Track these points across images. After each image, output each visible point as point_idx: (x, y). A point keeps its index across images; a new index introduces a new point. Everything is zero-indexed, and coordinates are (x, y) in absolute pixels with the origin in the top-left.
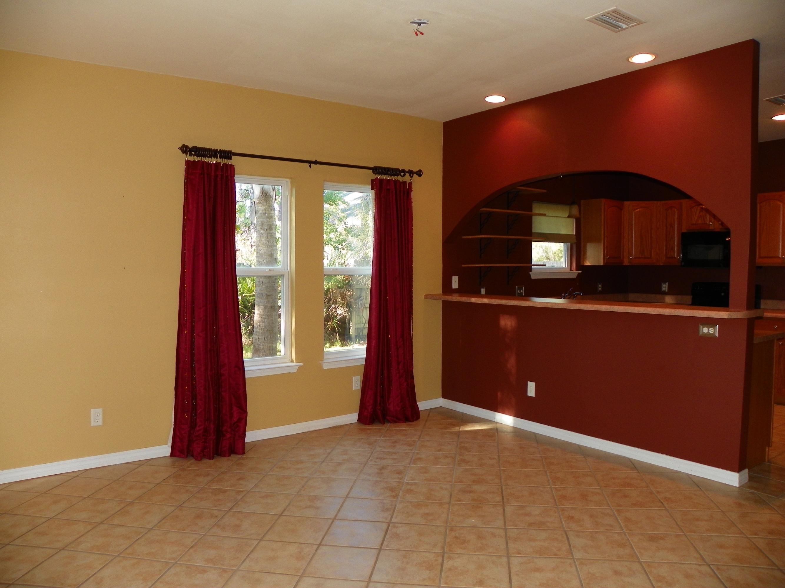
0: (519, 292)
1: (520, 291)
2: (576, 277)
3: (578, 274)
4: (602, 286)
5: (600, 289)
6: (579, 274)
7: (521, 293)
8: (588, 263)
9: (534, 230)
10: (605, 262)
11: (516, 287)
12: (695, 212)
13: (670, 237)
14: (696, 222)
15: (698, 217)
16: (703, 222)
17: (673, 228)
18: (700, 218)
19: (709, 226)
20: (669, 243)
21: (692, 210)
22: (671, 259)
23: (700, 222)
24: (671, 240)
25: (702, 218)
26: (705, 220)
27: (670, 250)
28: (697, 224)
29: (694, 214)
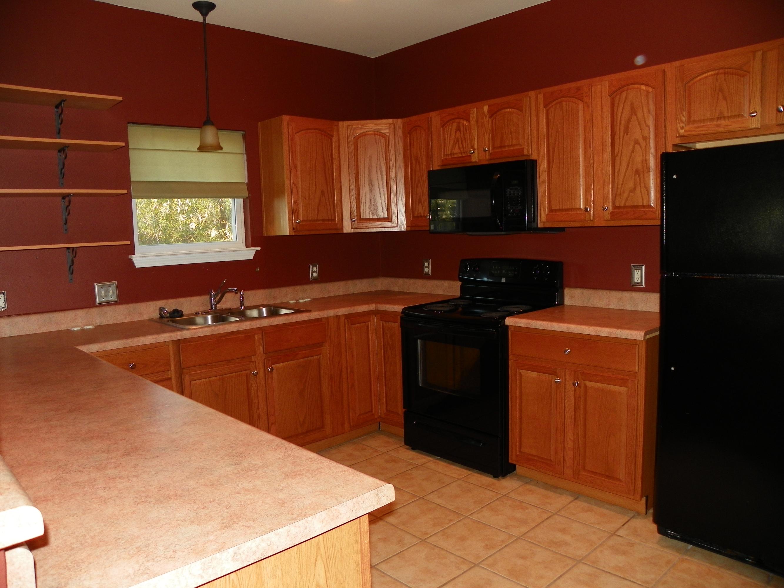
2: (253, 258)
3: (256, 253)
12: (449, 133)
13: (417, 180)
14: (452, 150)
15: (454, 141)
16: (462, 151)
17: (419, 164)
18: (457, 143)
19: (470, 156)
20: (415, 190)
21: (445, 129)
22: (420, 219)
23: (456, 150)
24: (417, 186)
25: (460, 142)
26: (465, 146)
27: (417, 203)
28: (454, 154)
29: (449, 135)
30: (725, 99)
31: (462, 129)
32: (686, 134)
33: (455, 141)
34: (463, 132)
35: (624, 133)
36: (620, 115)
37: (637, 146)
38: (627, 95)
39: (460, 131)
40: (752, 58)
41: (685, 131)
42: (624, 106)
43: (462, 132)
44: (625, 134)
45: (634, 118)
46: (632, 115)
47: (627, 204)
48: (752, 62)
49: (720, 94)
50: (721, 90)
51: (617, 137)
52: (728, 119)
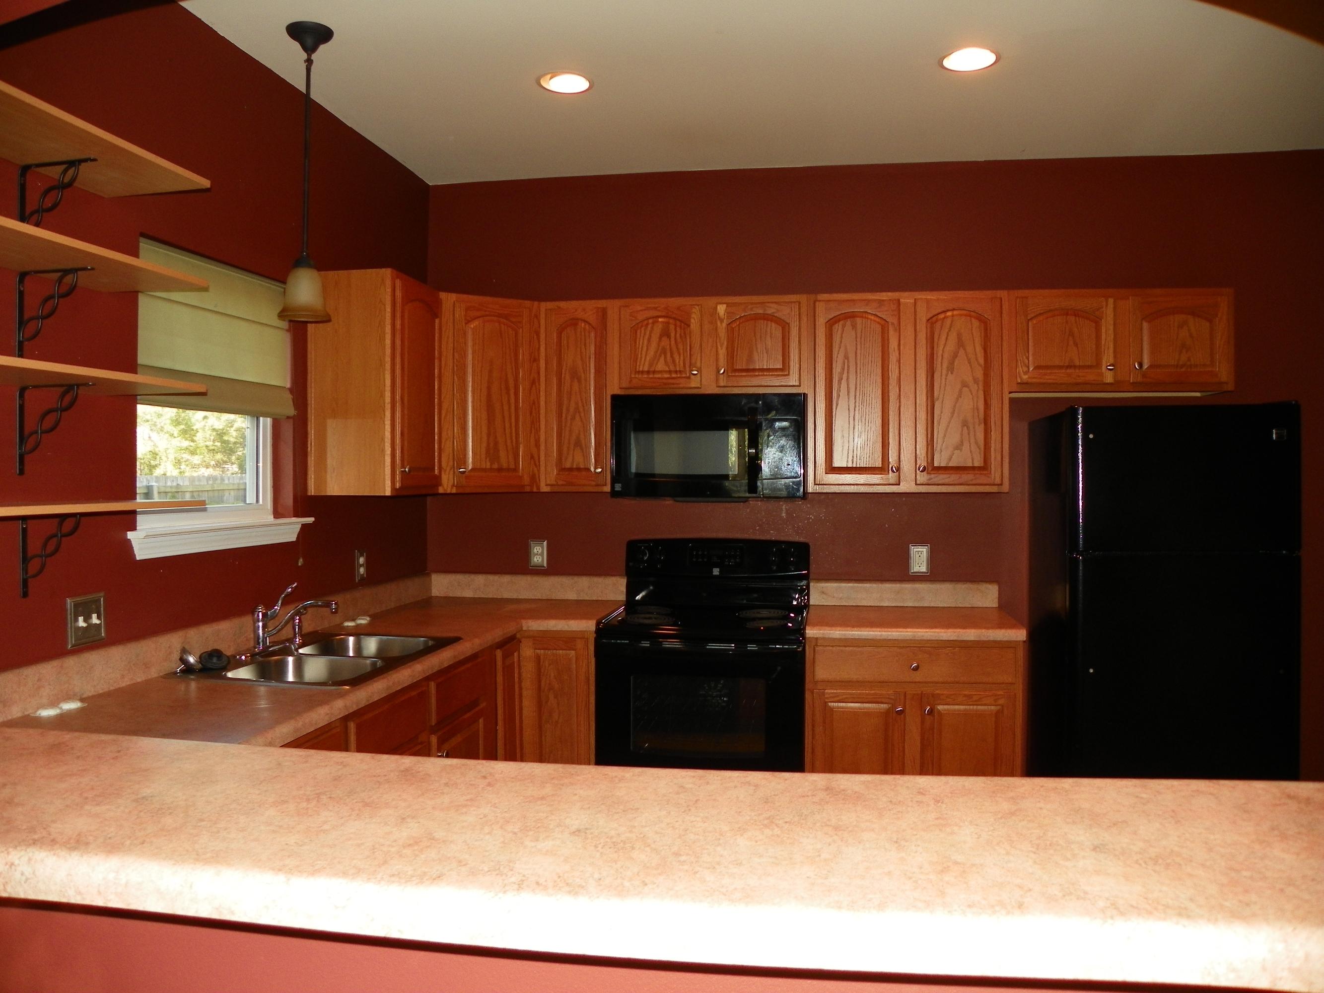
0: (81, 623)
1: (85, 621)
2: (294, 539)
3: (301, 529)
4: (367, 561)
5: (362, 570)
6: (304, 527)
7: (90, 626)
8: (334, 488)
9: (142, 359)
10: (398, 485)
11: (68, 601)
12: (647, 337)
13: (572, 410)
14: (651, 365)
15: (656, 352)
16: (672, 368)
17: (579, 381)
18: (663, 356)
19: (689, 378)
20: (568, 425)
21: (639, 331)
22: (575, 473)
23: (661, 366)
24: (573, 418)
25: (669, 355)
26: (677, 362)
27: (572, 447)
28: (654, 372)
29: (646, 342)
30: (1076, 345)
31: (673, 335)
32: (1030, 381)
33: (659, 352)
34: (675, 339)
35: (948, 371)
36: (941, 348)
37: (965, 389)
38: (952, 322)
39: (669, 337)
40: (1104, 303)
41: (1029, 378)
42: (948, 335)
43: (673, 339)
44: (950, 372)
45: (962, 352)
46: (959, 348)
47: (951, 465)
48: (1104, 309)
49: (1071, 338)
50: (1071, 334)
51: (937, 375)
52: (1079, 370)
